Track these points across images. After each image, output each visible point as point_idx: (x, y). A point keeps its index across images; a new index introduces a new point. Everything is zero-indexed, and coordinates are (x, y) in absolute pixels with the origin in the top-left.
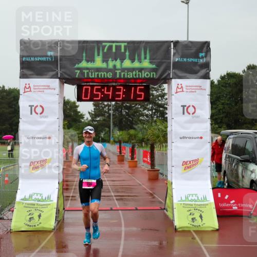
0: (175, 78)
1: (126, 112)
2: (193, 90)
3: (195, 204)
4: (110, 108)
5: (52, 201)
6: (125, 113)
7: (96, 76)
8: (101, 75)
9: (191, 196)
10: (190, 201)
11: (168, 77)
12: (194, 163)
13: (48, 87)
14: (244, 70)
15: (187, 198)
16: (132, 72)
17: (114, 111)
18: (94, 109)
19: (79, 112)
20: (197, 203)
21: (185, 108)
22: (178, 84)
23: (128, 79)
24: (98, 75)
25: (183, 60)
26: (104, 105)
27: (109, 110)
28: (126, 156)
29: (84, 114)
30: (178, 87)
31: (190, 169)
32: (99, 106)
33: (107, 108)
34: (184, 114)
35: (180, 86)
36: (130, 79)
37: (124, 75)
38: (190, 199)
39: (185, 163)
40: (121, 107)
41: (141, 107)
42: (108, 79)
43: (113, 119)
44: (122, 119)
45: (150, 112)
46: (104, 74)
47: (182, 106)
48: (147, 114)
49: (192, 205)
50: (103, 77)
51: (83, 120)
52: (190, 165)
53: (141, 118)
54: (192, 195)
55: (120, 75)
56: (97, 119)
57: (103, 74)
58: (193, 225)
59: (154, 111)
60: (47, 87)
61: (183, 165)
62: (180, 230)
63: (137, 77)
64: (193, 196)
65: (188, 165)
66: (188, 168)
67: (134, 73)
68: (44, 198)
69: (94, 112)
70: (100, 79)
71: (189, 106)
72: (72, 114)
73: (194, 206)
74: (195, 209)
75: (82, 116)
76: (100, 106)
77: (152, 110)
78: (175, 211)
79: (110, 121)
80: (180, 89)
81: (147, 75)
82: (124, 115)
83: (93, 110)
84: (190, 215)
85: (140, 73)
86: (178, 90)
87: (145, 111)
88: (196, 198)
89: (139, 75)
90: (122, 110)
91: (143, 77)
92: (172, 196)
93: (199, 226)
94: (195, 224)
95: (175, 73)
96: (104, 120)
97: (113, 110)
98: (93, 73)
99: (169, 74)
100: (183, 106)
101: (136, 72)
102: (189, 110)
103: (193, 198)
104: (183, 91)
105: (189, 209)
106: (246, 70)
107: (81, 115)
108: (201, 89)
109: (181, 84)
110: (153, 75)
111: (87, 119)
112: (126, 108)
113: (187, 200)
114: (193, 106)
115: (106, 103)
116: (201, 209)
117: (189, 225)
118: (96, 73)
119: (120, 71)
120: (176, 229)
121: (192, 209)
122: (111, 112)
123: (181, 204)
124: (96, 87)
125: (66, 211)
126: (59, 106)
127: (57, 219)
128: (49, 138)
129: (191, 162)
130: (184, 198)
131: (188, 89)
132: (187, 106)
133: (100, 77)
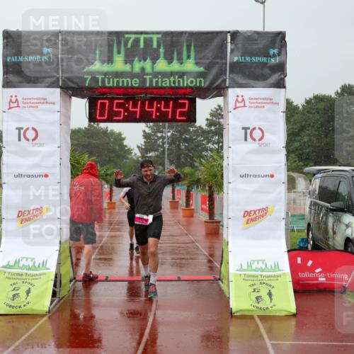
0: (233, 87)
1: (185, 146)
3: (261, 276)
4: (165, 140)
5: (49, 269)
6: (183, 147)
7: (115, 85)
8: (123, 82)
9: (256, 263)
10: (254, 270)
11: (223, 86)
12: (261, 214)
13: (45, 101)
14: (337, 92)
15: (249, 265)
16: (169, 78)
17: (170, 144)
18: (145, 142)
19: (126, 146)
20: (264, 273)
21: (249, 131)
22: (238, 96)
23: (163, 88)
24: (118, 82)
25: (245, 59)
26: (157, 137)
27: (164, 143)
28: (180, 202)
29: (132, 148)
30: (237, 100)
31: (254, 223)
32: (150, 139)
33: (161, 140)
34: (246, 140)
35: (240, 99)
36: (167, 88)
37: (157, 82)
38: (254, 267)
39: (247, 213)
40: (179, 139)
41: (204, 140)
42: (133, 88)
43: (168, 155)
44: (180, 155)
45: (216, 146)
46: (127, 81)
47: (243, 128)
48: (212, 149)
49: (257, 276)
50: (125, 85)
51: (130, 157)
52: (255, 216)
53: (204, 153)
54: (258, 261)
55: (151, 81)
56: (148, 155)
57: (125, 80)
58: (257, 308)
59: (221, 144)
60: (42, 101)
61: (244, 217)
62: (238, 314)
63: (177, 85)
64: (258, 263)
65: (252, 217)
66: (252, 220)
67: (172, 79)
68: (37, 265)
69: (145, 146)
70: (121, 88)
71: (255, 128)
72: (117, 148)
73: (260, 278)
74: (261, 283)
75: (129, 152)
76: (152, 137)
77: (218, 143)
78: (231, 285)
79: (164, 157)
80: (241, 102)
81: (192, 82)
82: (183, 150)
83: (143, 144)
84: (254, 291)
85: (181, 80)
86: (238, 105)
87: (210, 145)
88: (264, 267)
89: (179, 81)
90: (180, 143)
91: (185, 85)
92: (228, 263)
93: (267, 308)
94: (261, 305)
95: (232, 79)
96: (157, 156)
97: (168, 143)
98: (111, 80)
99: (225, 81)
100: (245, 129)
101: (174, 78)
102: (254, 135)
103: (259, 266)
104: (244, 106)
105: (252, 283)
106: (339, 91)
107: (129, 149)
108: (272, 103)
109: (242, 96)
111: (136, 154)
112: (186, 140)
113: (250, 269)
114: (260, 129)
115: (159, 135)
116: (270, 283)
117: (252, 308)
118: (115, 80)
119: (151, 77)
120: (231, 313)
121: (256, 282)
122: (166, 146)
123: (240, 275)
124: (116, 101)
125: (78, 283)
126: (61, 128)
127: (58, 296)
128: (46, 176)
129: (257, 212)
130: (245, 267)
131: (252, 103)
132: (251, 128)
133: (121, 85)
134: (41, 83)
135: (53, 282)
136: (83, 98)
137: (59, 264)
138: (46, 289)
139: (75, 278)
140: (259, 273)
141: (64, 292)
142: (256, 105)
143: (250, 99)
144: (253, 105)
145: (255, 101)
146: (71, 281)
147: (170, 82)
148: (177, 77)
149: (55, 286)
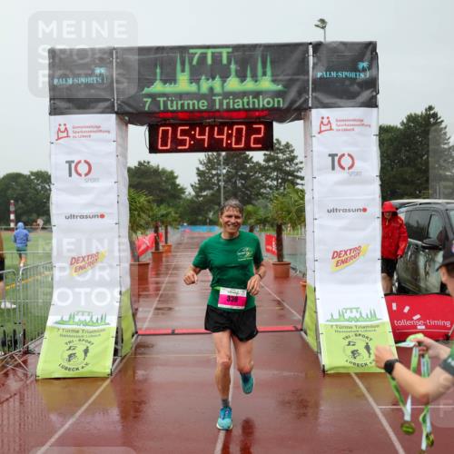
0: (317, 107)
2: (349, 128)
3: (356, 326)
5: (108, 324)
7: (179, 108)
8: (188, 104)
9: (348, 311)
10: (348, 321)
11: (305, 106)
12: (352, 254)
13: (98, 129)
15: (341, 315)
16: (242, 99)
20: (359, 324)
21: (336, 159)
22: (323, 118)
23: (235, 111)
24: (182, 105)
25: (330, 74)
30: (322, 123)
31: (345, 265)
34: (333, 168)
35: (325, 121)
36: (239, 110)
37: (228, 104)
38: (346, 316)
39: (336, 254)
42: (200, 111)
47: (330, 155)
50: (191, 108)
52: (346, 257)
54: (351, 309)
55: (221, 104)
57: (191, 103)
58: (354, 364)
60: (95, 129)
61: (333, 258)
62: (332, 372)
63: (251, 106)
64: (351, 312)
65: (343, 258)
66: (343, 262)
67: (245, 100)
68: (94, 320)
70: (186, 112)
71: (343, 155)
73: (354, 329)
74: (356, 335)
78: (322, 338)
80: (326, 125)
81: (268, 103)
84: (349, 344)
85: (256, 101)
86: (323, 128)
88: (358, 316)
89: (254, 103)
91: (261, 106)
92: (316, 312)
93: (366, 364)
94: (358, 361)
95: (315, 98)
98: (175, 102)
99: (307, 100)
100: (333, 156)
101: (248, 98)
102: (343, 162)
103: (353, 315)
104: (331, 129)
105: (347, 334)
108: (363, 125)
109: (328, 118)
110: (279, 102)
113: (342, 319)
114: (349, 155)
117: (347, 364)
119: (220, 97)
120: (324, 371)
121: (350, 334)
123: (332, 326)
124: (180, 128)
125: (140, 337)
126: (118, 161)
127: (119, 354)
128: (102, 216)
129: (348, 253)
130: (336, 316)
131: (339, 126)
132: (339, 155)
133: (186, 108)
134: (93, 108)
135: (114, 339)
136: (142, 124)
137: (120, 317)
138: (106, 348)
139: (137, 333)
140: (353, 323)
141: (126, 349)
142: (344, 127)
143: (337, 121)
144: (340, 128)
145: (343, 123)
146: (133, 336)
147: (243, 103)
148: (251, 97)
149: (116, 343)
